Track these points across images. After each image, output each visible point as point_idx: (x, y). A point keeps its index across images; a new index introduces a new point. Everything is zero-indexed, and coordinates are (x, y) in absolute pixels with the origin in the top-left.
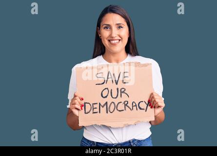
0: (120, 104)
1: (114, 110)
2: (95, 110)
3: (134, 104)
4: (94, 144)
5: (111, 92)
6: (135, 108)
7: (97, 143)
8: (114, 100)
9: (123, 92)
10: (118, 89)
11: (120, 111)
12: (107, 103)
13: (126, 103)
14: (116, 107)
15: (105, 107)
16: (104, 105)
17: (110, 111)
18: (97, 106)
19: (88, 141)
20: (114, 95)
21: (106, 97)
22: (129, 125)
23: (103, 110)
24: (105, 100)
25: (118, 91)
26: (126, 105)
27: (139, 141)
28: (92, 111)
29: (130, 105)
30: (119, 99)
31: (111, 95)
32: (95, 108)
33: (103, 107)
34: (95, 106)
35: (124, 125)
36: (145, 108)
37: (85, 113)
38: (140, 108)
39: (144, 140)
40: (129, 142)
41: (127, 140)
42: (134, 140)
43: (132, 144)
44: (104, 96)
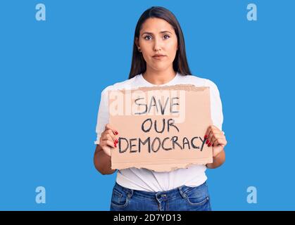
0: (167, 140)
1: (159, 149)
2: (133, 149)
3: (186, 141)
4: (131, 193)
5: (155, 125)
6: (186, 146)
7: (134, 191)
8: (158, 135)
9: (171, 124)
10: (164, 120)
11: (166, 149)
12: (149, 138)
13: (175, 139)
14: (161, 144)
15: (147, 144)
16: (146, 142)
17: (153, 150)
18: (136, 143)
20: (160, 129)
21: (148, 131)
22: (178, 169)
23: (145, 148)
24: (146, 136)
25: (164, 123)
26: (175, 142)
27: (191, 189)
28: (129, 149)
29: (180, 141)
31: (156, 129)
32: (133, 146)
33: (144, 144)
34: (133, 143)
35: (172, 168)
36: (200, 147)
37: (120, 152)
38: (194, 147)
39: (197, 188)
40: (178, 189)
41: (175, 187)
42: (184, 187)
43: (181, 192)
44: (146, 129)
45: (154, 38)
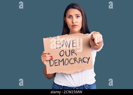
0: (71, 60)
1: (68, 64)
2: (56, 64)
3: (80, 59)
4: (62, 87)
6: (81, 61)
7: (63, 86)
8: (68, 57)
9: (73, 52)
10: (70, 51)
11: (71, 64)
12: (63, 59)
13: (75, 59)
14: (69, 62)
15: (62, 62)
16: (62, 61)
17: (65, 64)
18: (57, 61)
19: (58, 85)
20: (68, 54)
21: (63, 56)
23: (61, 63)
24: (62, 58)
26: (75, 60)
28: (54, 65)
29: (78, 60)
30: (71, 57)
31: (66, 54)
33: (61, 62)
34: (56, 62)
36: (87, 62)
37: (50, 65)
38: (84, 62)
44: (61, 55)
45: (72, 17)
